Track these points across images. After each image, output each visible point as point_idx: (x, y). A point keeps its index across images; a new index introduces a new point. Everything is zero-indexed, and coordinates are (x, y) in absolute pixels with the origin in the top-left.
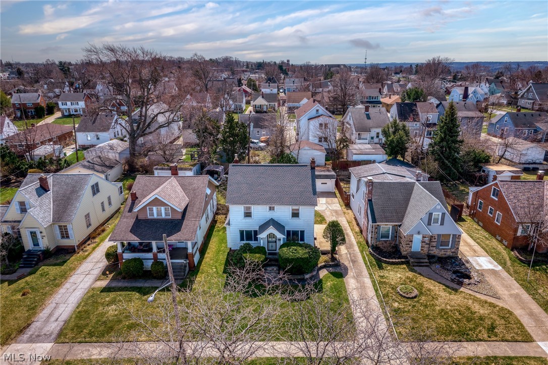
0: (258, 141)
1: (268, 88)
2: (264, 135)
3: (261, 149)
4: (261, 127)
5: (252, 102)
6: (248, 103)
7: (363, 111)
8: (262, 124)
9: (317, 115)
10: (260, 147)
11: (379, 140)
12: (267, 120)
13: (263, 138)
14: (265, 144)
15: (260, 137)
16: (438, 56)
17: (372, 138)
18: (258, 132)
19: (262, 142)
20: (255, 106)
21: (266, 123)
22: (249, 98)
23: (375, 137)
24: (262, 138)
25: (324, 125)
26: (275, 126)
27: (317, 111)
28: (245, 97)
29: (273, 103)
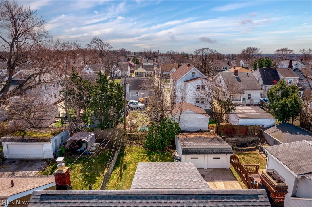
0: (137, 101)
1: (146, 63)
2: (143, 96)
3: (140, 109)
4: (141, 89)
5: (135, 72)
6: (132, 72)
7: (233, 74)
8: (141, 86)
9: (194, 78)
10: (138, 107)
11: (251, 101)
12: (145, 83)
13: (142, 99)
14: (144, 105)
15: (139, 98)
16: (250, 47)
17: (244, 99)
18: (137, 93)
19: (141, 102)
20: (137, 74)
21: (145, 85)
22: (133, 69)
23: (247, 99)
24: (140, 98)
25: (201, 87)
26: (153, 88)
27: (194, 74)
28: (130, 68)
29: (150, 72)
